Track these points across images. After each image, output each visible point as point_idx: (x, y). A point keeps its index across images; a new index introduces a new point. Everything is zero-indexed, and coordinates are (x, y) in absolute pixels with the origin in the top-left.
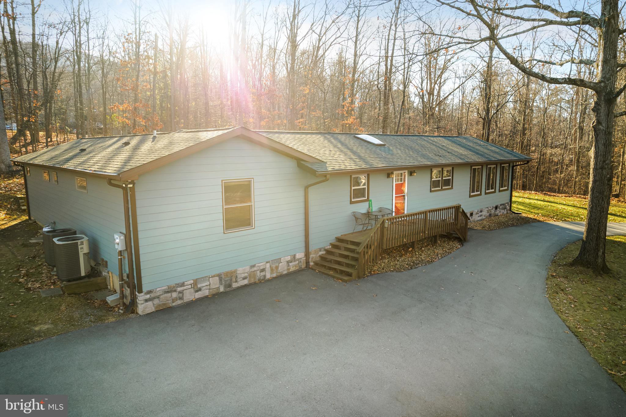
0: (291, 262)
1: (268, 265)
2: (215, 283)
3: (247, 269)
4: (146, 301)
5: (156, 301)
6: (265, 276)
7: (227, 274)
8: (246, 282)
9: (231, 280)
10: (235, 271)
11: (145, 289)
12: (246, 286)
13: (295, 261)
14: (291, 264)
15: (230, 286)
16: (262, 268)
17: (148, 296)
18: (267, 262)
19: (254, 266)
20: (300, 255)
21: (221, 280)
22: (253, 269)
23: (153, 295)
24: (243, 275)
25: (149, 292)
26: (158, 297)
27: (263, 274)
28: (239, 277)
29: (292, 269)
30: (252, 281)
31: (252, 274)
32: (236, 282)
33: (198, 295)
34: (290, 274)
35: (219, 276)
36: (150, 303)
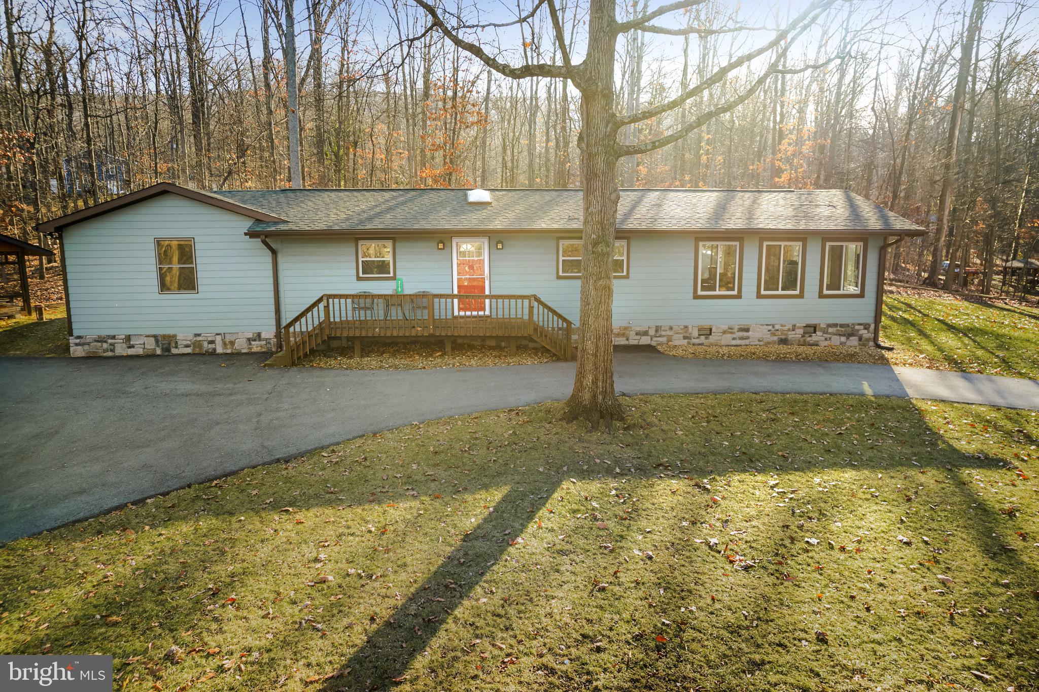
0: (255, 340)
1: (219, 338)
2: (151, 344)
3: (191, 337)
4: (77, 345)
5: (86, 347)
6: (215, 349)
7: (164, 337)
8: (189, 350)
9: (169, 344)
10: (175, 336)
11: (76, 333)
12: (188, 354)
13: (260, 340)
14: (253, 343)
15: (168, 350)
16: (210, 339)
17: (78, 341)
18: (218, 334)
19: (199, 335)
20: (269, 332)
21: (157, 342)
22: (199, 338)
23: (82, 341)
24: (185, 343)
25: (79, 337)
26: (88, 344)
27: (211, 346)
28: (179, 343)
29: (255, 349)
30: (197, 351)
31: (197, 344)
32: (176, 347)
33: (131, 352)
34: (251, 354)
35: (155, 337)
36: (80, 347)
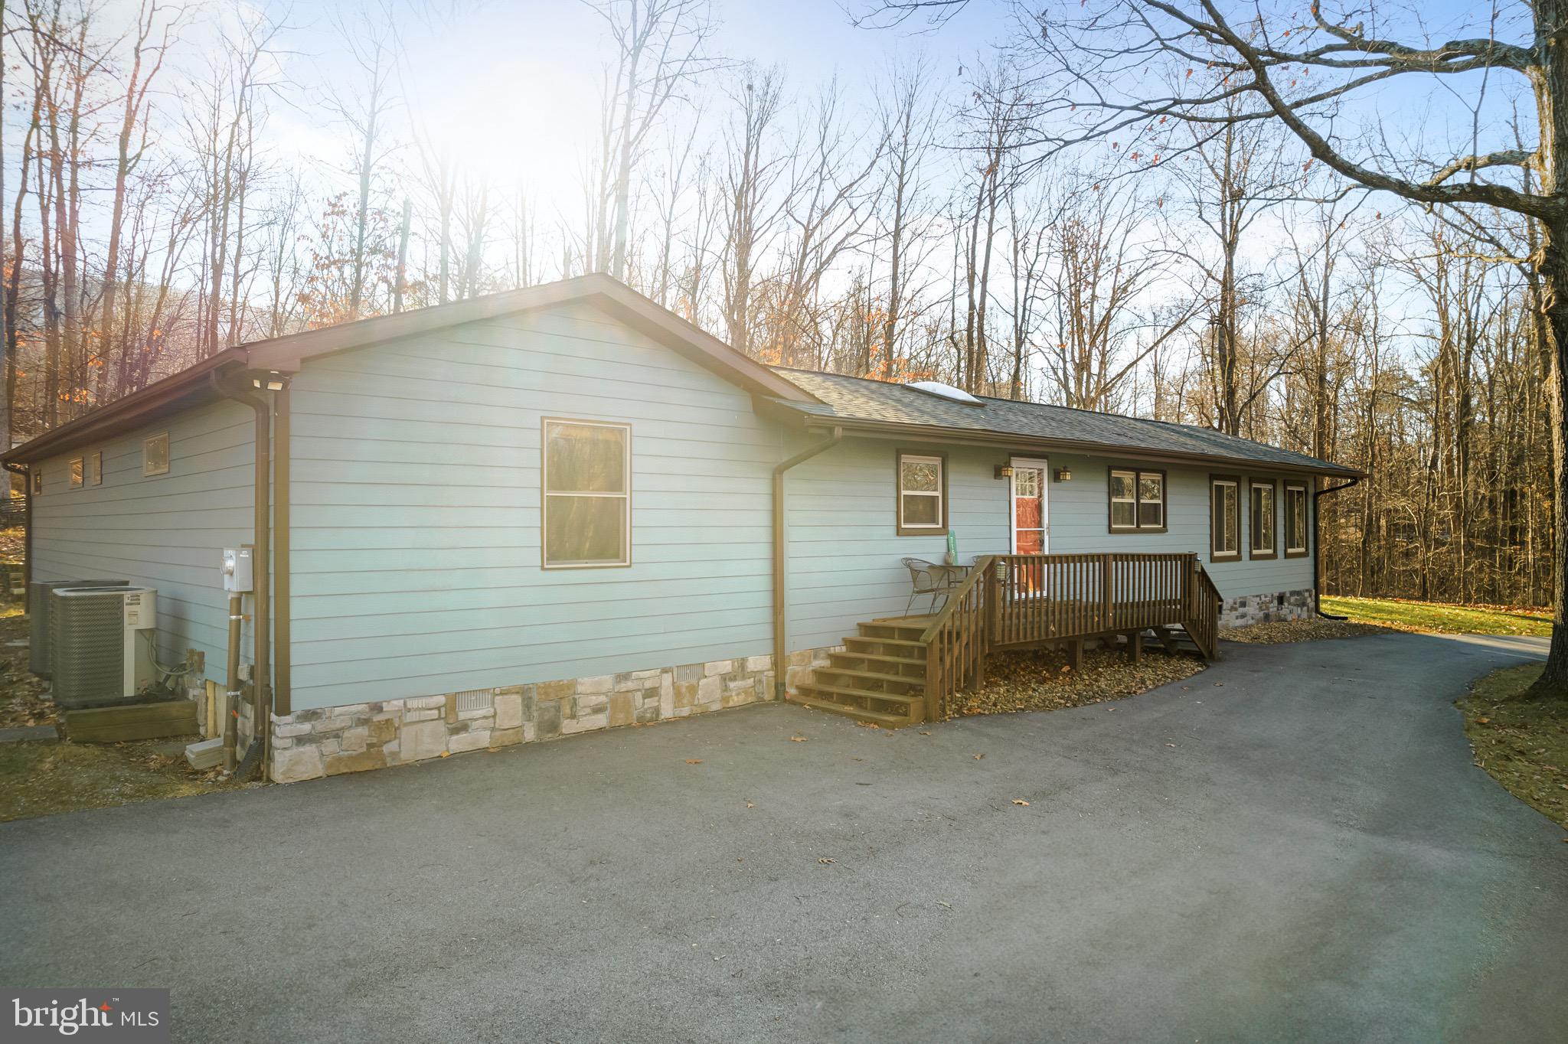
0: (734, 679)
1: (667, 680)
2: (510, 714)
3: (607, 682)
4: (300, 740)
5: (330, 746)
6: (657, 711)
7: (546, 689)
8: (601, 721)
9: (558, 709)
10: (572, 685)
11: (298, 704)
12: (601, 731)
13: (744, 678)
14: (732, 685)
15: (554, 726)
16: (648, 684)
17: (306, 728)
18: (665, 671)
19: (625, 677)
20: (760, 662)
21: (527, 705)
22: (624, 686)
23: (320, 726)
24: (595, 700)
25: (310, 715)
26: (337, 735)
27: (651, 702)
28: (581, 702)
29: (736, 700)
30: (621, 720)
31: (618, 702)
32: (573, 716)
33: (459, 743)
34: (726, 713)
35: (524, 692)
36: (310, 749)
